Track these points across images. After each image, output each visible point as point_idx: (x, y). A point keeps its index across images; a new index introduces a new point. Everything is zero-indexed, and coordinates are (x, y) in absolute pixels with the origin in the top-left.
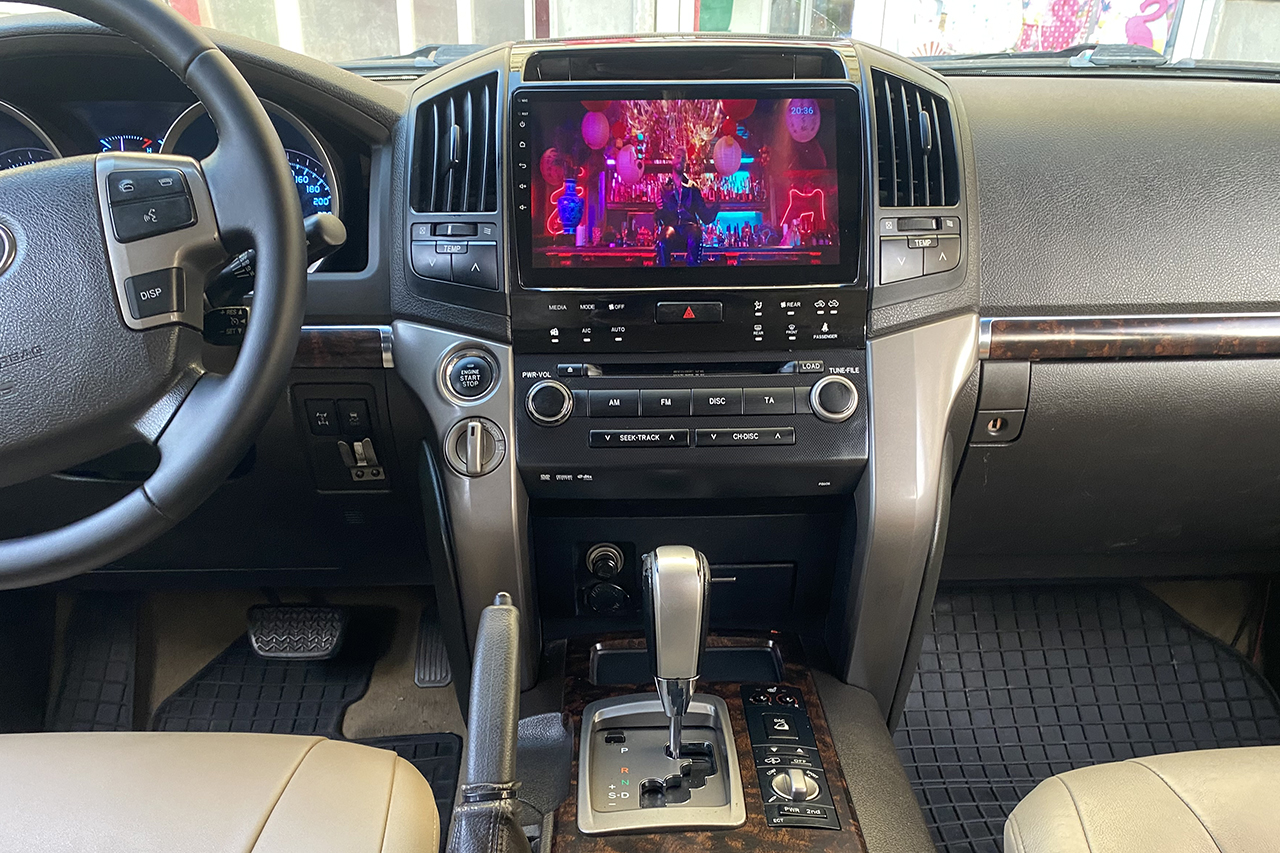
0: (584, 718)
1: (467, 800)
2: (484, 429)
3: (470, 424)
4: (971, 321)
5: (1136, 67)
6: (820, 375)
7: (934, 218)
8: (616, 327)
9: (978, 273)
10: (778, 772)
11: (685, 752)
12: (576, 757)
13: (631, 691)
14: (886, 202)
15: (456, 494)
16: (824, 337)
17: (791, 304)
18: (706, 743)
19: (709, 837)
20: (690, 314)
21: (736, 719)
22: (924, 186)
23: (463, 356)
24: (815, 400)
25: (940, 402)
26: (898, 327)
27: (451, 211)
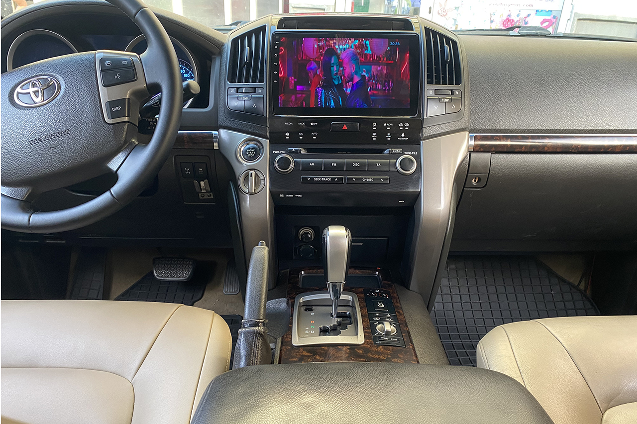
0: (296, 300)
1: (244, 327)
2: (256, 175)
3: (250, 172)
4: (465, 135)
5: (538, 35)
6: (400, 155)
7: (450, 90)
8: (314, 132)
9: (469, 114)
10: (379, 323)
11: (339, 315)
12: (292, 316)
13: (316, 290)
14: (430, 83)
15: (244, 203)
16: (403, 139)
17: (388, 125)
18: (348, 312)
19: (349, 349)
20: (345, 128)
21: (361, 302)
22: (446, 76)
23: (248, 144)
24: (398, 166)
25: (452, 168)
26: (434, 136)
27: (245, 83)
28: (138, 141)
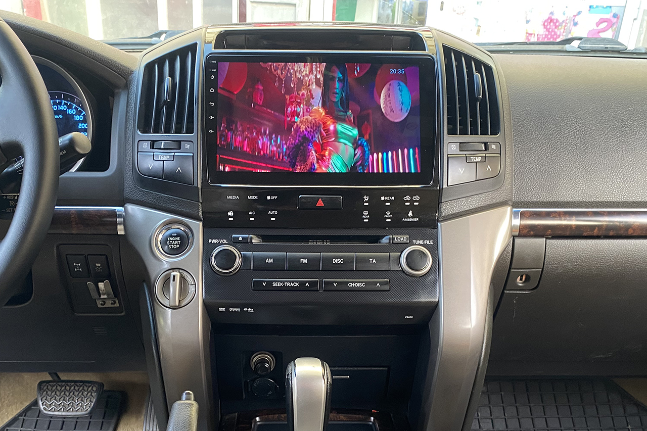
2: (182, 277)
3: (173, 274)
4: (506, 211)
5: (608, 51)
6: (406, 245)
7: (482, 143)
8: (271, 211)
9: (512, 179)
14: (452, 132)
15: (162, 321)
16: (410, 220)
17: (388, 198)
20: (320, 203)
22: (477, 121)
23: (169, 228)
24: (403, 262)
25: (487, 265)
26: (459, 214)
27: (165, 133)
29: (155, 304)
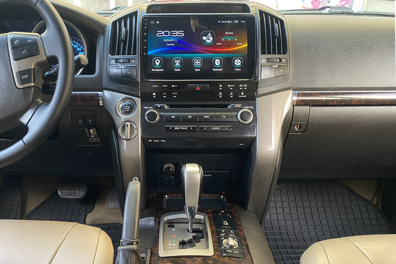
0: (161, 219)
1: (122, 245)
2: (131, 125)
3: (127, 123)
4: (290, 92)
5: (344, 13)
6: (240, 109)
7: (278, 58)
8: (174, 92)
9: (293, 77)
10: (225, 238)
11: (194, 231)
12: (158, 232)
13: (176, 211)
14: (263, 53)
15: (122, 146)
16: (242, 96)
17: (231, 86)
18: (201, 228)
19: (201, 259)
20: (198, 89)
21: (211, 221)
22: (276, 48)
23: (125, 102)
24: (239, 117)
25: (280, 118)
26: (266, 94)
27: (122, 55)
28: (42, 100)
29: (118, 138)
